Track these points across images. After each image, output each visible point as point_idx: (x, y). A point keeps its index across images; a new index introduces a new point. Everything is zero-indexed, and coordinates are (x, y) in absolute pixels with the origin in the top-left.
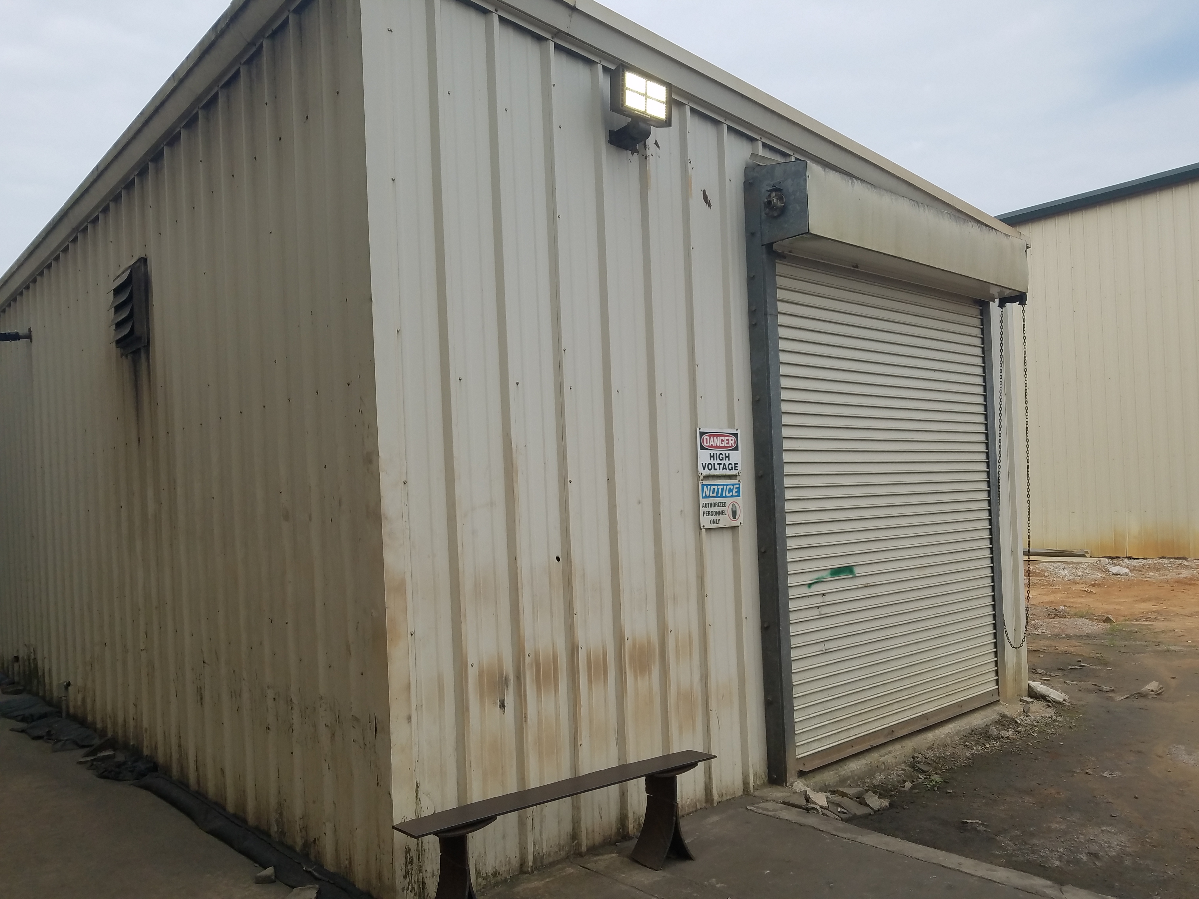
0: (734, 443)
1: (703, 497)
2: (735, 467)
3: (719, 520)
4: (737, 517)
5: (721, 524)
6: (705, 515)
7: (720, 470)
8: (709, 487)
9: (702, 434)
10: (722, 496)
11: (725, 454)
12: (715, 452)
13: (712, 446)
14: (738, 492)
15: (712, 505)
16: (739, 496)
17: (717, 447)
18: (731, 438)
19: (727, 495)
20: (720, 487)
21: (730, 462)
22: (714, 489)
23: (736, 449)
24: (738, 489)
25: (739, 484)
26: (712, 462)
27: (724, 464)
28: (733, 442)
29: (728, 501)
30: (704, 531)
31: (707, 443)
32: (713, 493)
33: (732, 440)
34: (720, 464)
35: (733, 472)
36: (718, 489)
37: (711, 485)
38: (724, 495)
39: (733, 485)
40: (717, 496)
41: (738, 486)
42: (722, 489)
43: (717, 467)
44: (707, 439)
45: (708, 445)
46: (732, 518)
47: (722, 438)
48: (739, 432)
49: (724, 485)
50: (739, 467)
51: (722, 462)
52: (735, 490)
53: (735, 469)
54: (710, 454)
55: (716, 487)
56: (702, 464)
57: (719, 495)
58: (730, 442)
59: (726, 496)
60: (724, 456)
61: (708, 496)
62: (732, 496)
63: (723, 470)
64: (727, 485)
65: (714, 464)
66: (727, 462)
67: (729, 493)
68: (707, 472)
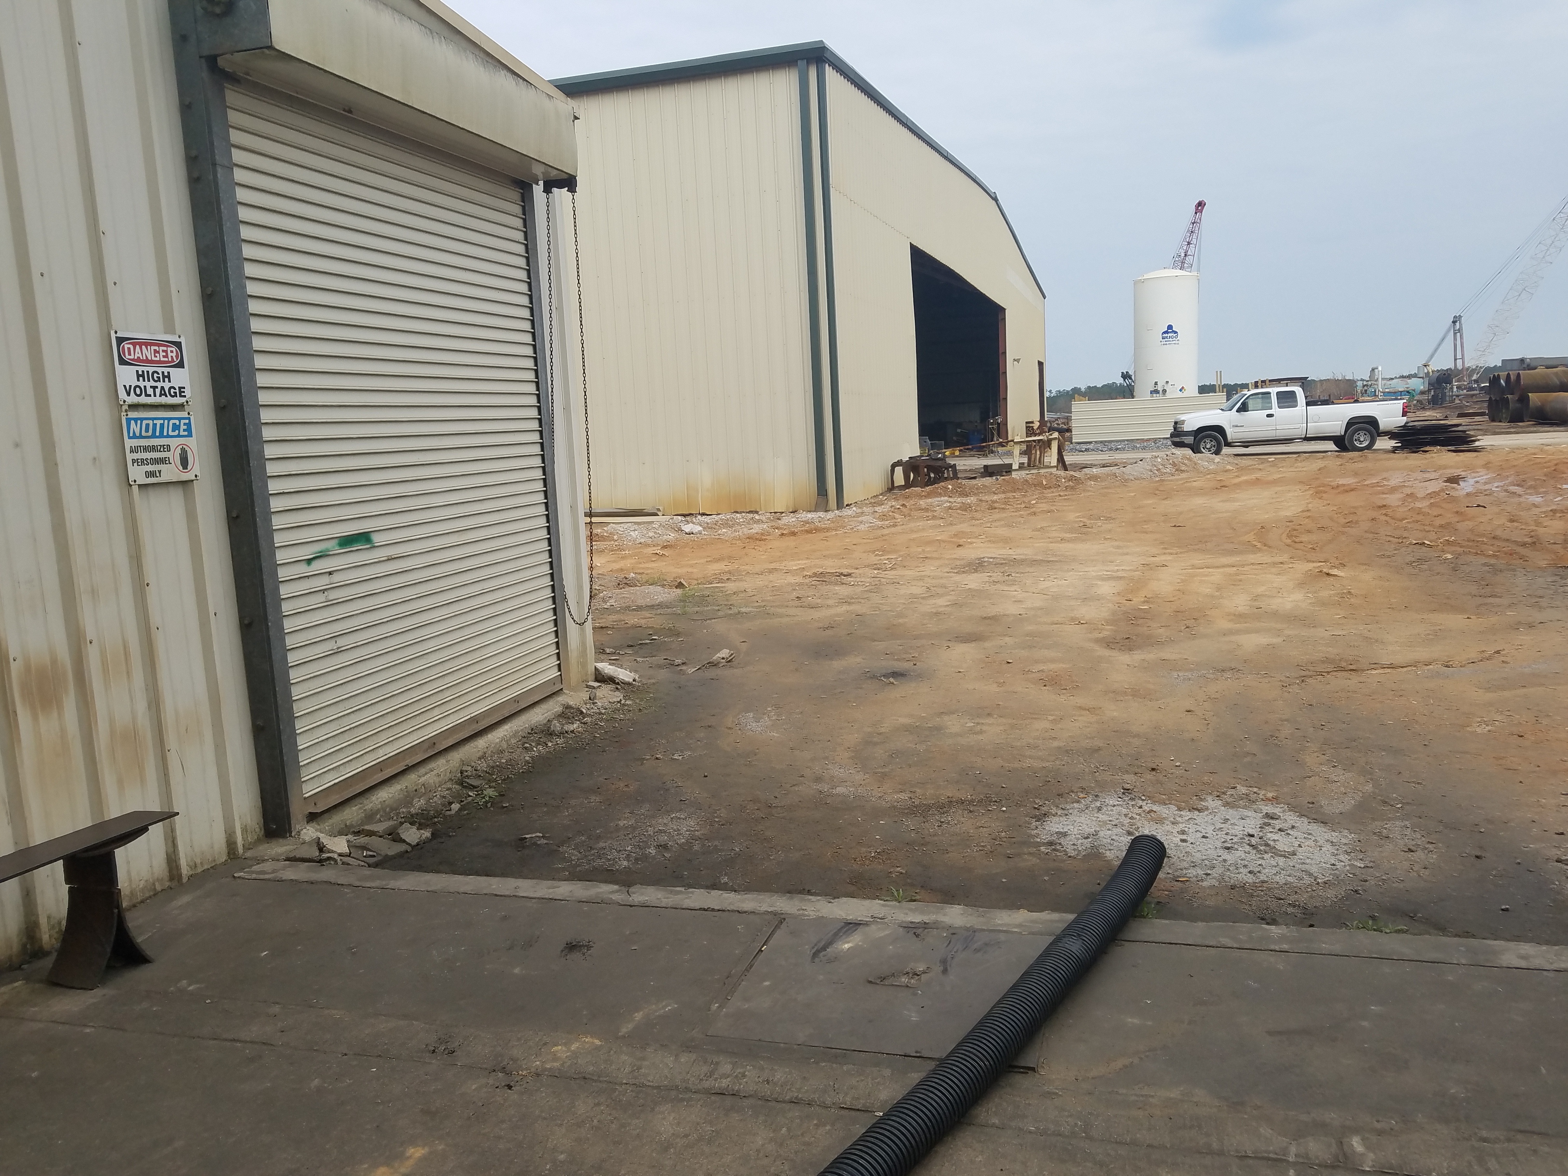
0: (177, 357)
1: (130, 438)
2: (181, 392)
3: (160, 472)
4: (189, 467)
5: (164, 478)
6: (135, 464)
7: (155, 396)
8: (139, 422)
9: (120, 340)
10: (161, 436)
11: (163, 373)
12: (145, 369)
13: (138, 360)
14: (189, 429)
15: (146, 449)
16: (190, 435)
17: (147, 361)
18: (169, 349)
19: (171, 433)
20: (158, 422)
21: (171, 385)
22: (147, 425)
23: (181, 365)
24: (189, 425)
25: (189, 419)
26: (141, 384)
27: (162, 388)
28: (174, 355)
29: (174, 443)
30: (135, 488)
31: (130, 354)
32: (147, 430)
33: (172, 352)
34: (154, 388)
35: (178, 400)
36: (155, 425)
37: (142, 419)
38: (165, 434)
39: (180, 419)
40: (154, 436)
41: (187, 421)
42: (162, 425)
43: (150, 391)
44: (129, 349)
45: (132, 357)
46: (181, 468)
47: (156, 348)
48: (182, 340)
49: (164, 419)
50: (188, 392)
51: (159, 385)
52: (183, 427)
53: (181, 396)
54: (137, 371)
55: (151, 422)
56: (125, 386)
57: (158, 434)
58: (170, 354)
59: (168, 436)
60: (161, 376)
61: (138, 434)
62: (179, 436)
63: (160, 396)
64: (169, 419)
65: (145, 387)
66: (167, 385)
67: (173, 431)
68: (133, 399)
